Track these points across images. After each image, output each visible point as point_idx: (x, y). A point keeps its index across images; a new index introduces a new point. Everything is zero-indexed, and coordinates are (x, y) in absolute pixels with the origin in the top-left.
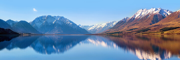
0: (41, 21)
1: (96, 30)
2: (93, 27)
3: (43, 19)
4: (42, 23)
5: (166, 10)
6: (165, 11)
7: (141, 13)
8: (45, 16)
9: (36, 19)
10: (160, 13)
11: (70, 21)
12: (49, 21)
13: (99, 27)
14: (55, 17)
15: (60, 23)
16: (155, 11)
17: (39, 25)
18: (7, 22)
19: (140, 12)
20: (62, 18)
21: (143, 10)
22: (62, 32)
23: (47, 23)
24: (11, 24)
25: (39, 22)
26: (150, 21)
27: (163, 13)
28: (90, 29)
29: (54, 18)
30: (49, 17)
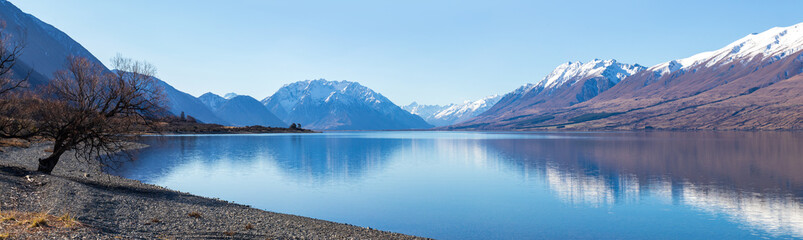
0: (294, 94)
1: (456, 118)
2: (451, 108)
3: (300, 89)
4: (296, 102)
5: (627, 65)
6: (625, 68)
7: (563, 74)
8: (305, 83)
9: (282, 89)
10: (604, 73)
11: (375, 95)
12: (316, 95)
13: (465, 109)
14: (336, 82)
15: (345, 101)
16: (595, 67)
17: (289, 104)
18: (202, 99)
19: (561, 72)
20: (354, 85)
21: (570, 63)
22: (349, 123)
23: (310, 100)
24: (212, 104)
25: (288, 98)
26: (572, 96)
27: (615, 74)
28: (439, 115)
29: (330, 87)
30: (316, 84)
